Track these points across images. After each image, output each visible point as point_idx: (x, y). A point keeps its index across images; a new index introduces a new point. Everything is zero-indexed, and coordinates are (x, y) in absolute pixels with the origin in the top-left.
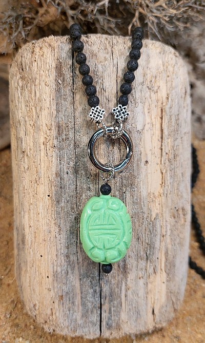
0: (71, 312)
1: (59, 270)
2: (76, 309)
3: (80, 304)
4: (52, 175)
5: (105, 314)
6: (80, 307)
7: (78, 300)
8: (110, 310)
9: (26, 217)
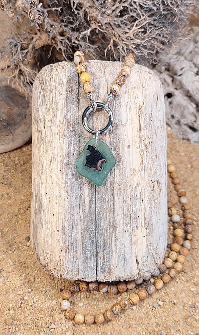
0: (75, 259)
1: (67, 225)
2: (79, 256)
3: (82, 253)
4: (63, 155)
5: (100, 261)
6: (82, 255)
7: (80, 249)
8: (104, 257)
9: (44, 187)
